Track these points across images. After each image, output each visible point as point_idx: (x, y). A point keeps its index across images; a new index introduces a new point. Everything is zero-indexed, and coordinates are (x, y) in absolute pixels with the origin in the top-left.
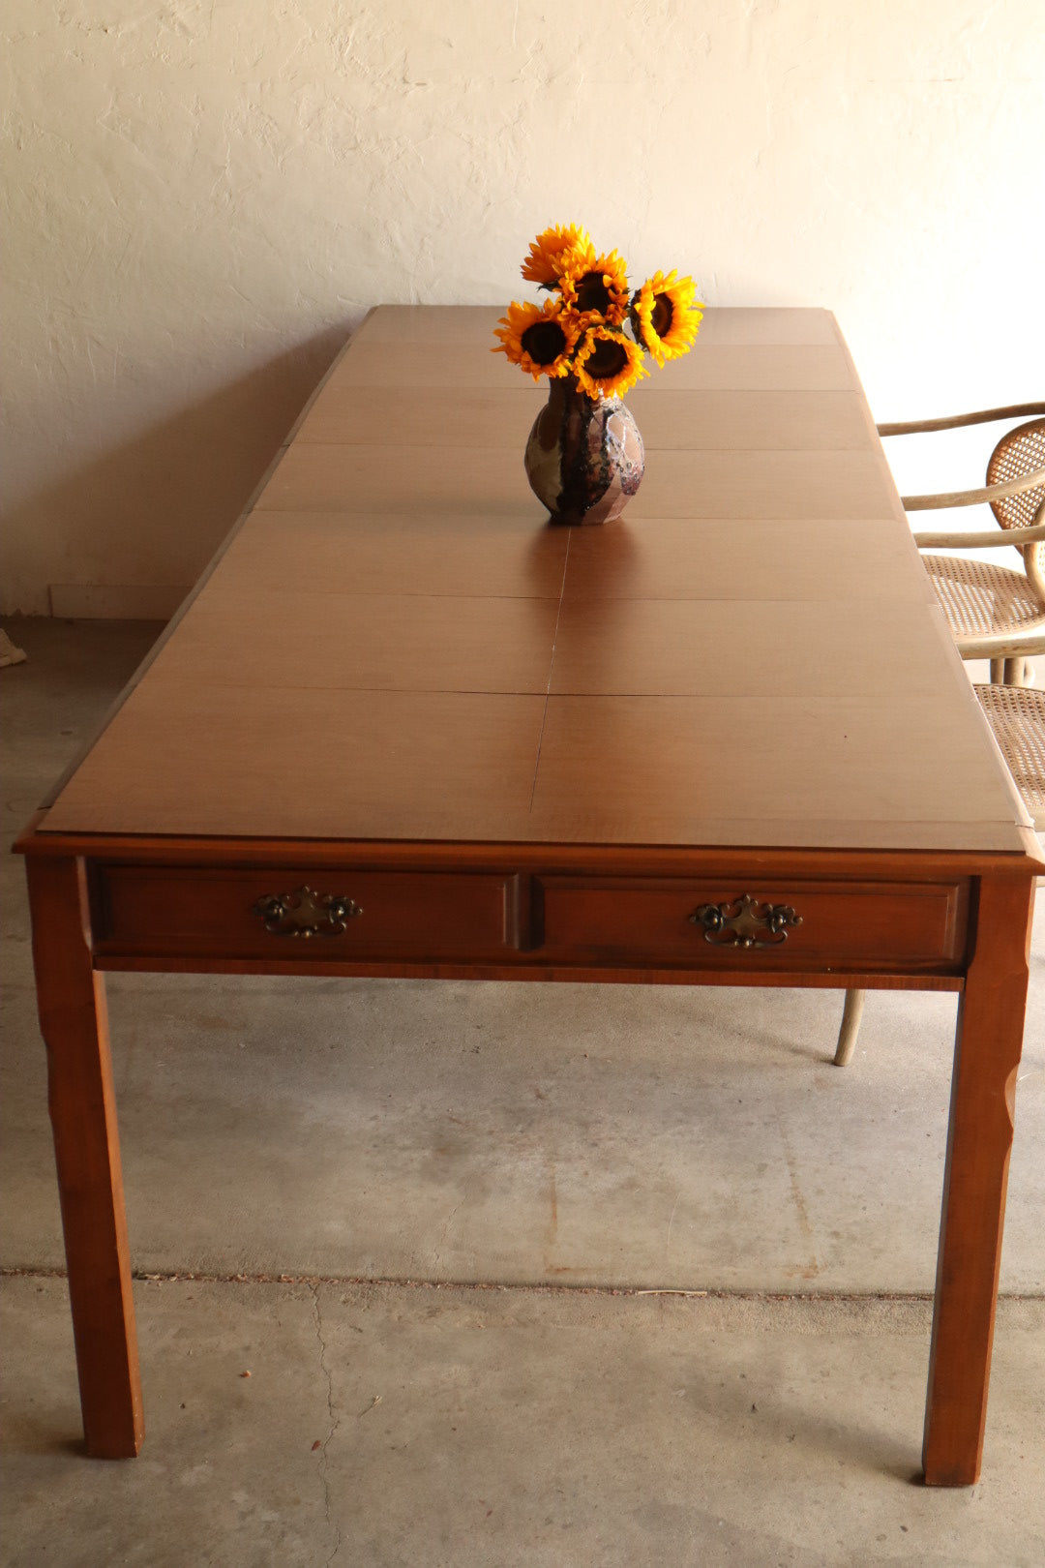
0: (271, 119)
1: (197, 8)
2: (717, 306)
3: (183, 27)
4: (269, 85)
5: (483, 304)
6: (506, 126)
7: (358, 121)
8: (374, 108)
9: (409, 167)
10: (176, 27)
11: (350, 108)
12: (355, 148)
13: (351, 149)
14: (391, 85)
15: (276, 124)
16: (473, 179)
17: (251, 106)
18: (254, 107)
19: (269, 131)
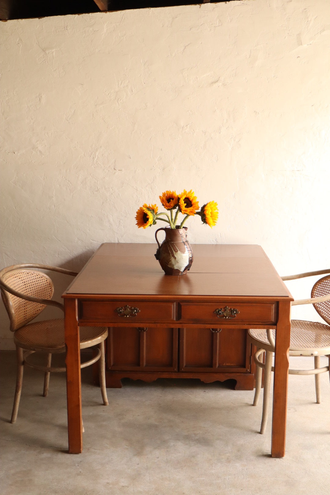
0: (69, 181)
1: (46, 146)
2: (221, 244)
3: (40, 152)
4: (69, 170)
5: (140, 243)
6: (149, 184)
7: (99, 182)
8: (104, 178)
9: (115, 197)
10: (38, 152)
11: (96, 178)
12: (97, 191)
13: (96, 191)
14: (110, 170)
15: (71, 183)
16: (137, 201)
17: (62, 177)
18: (63, 177)
19: (68, 185)
